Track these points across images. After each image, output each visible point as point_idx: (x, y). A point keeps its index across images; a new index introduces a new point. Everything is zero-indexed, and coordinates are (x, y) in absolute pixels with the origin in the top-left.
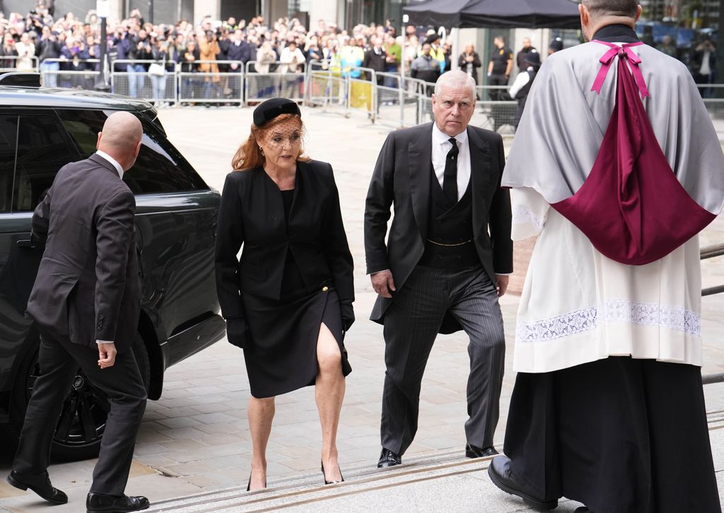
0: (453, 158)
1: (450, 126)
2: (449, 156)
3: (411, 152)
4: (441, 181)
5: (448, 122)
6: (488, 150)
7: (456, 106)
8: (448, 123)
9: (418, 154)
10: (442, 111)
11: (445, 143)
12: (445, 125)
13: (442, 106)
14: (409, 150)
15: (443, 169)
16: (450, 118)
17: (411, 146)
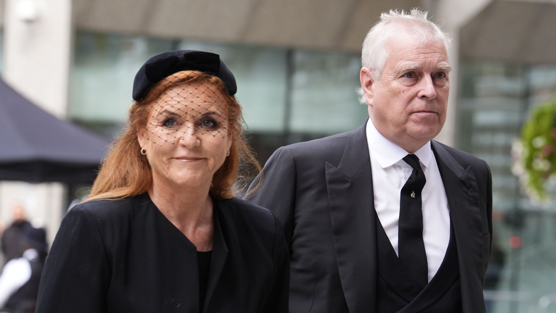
0: (413, 195)
1: (416, 122)
2: (406, 191)
3: (332, 182)
4: (394, 241)
5: (411, 113)
6: (474, 184)
8: (414, 116)
9: (347, 185)
10: (395, 94)
11: (395, 166)
12: (406, 121)
13: (397, 84)
14: (327, 177)
15: (396, 216)
16: (418, 104)
17: (330, 171)
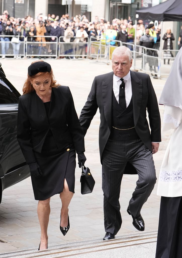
7: (120, 65)
10: (114, 67)
11: (119, 81)
12: (116, 73)
14: (102, 85)
15: (118, 93)
16: (118, 70)
17: (103, 83)
